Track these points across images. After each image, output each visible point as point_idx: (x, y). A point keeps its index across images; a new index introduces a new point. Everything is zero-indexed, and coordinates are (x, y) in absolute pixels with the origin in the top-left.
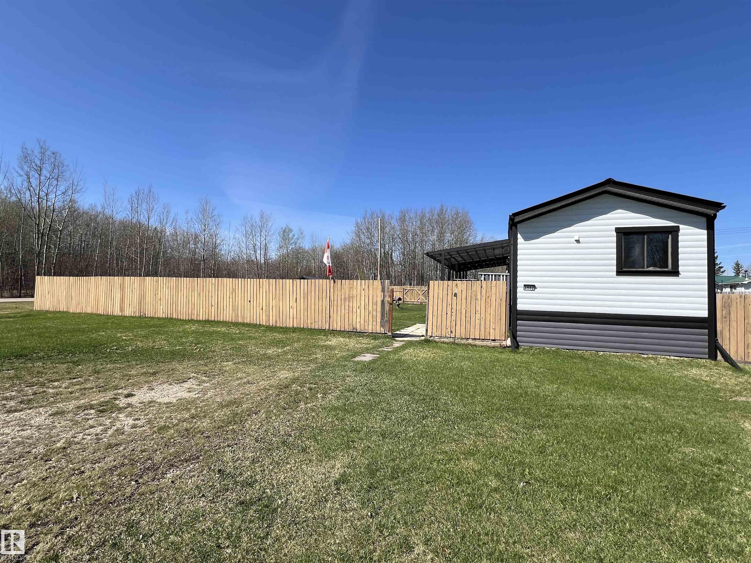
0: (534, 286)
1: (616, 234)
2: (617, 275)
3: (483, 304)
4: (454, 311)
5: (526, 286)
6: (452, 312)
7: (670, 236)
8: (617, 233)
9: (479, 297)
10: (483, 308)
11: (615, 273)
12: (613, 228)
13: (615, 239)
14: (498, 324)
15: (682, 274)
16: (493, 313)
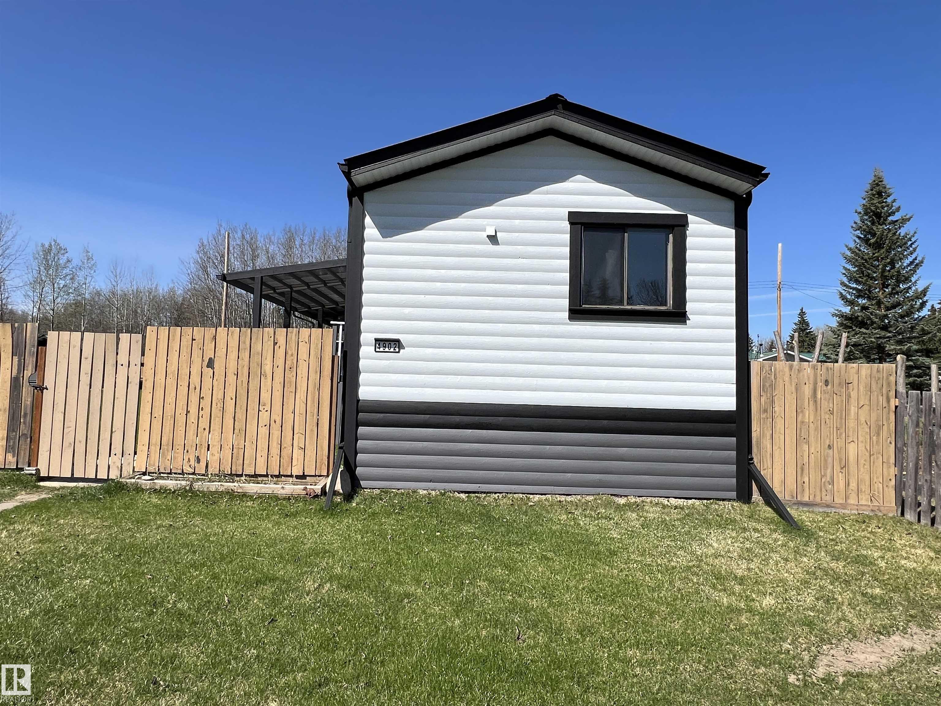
0: (398, 341)
1: (569, 226)
2: (570, 318)
3: (278, 386)
4: (206, 403)
5: (381, 343)
6: (200, 409)
7: (671, 236)
8: (571, 224)
9: (268, 368)
10: (278, 395)
11: (567, 314)
12: (565, 212)
13: (566, 237)
14: (311, 438)
15: (693, 318)
16: (300, 407)
